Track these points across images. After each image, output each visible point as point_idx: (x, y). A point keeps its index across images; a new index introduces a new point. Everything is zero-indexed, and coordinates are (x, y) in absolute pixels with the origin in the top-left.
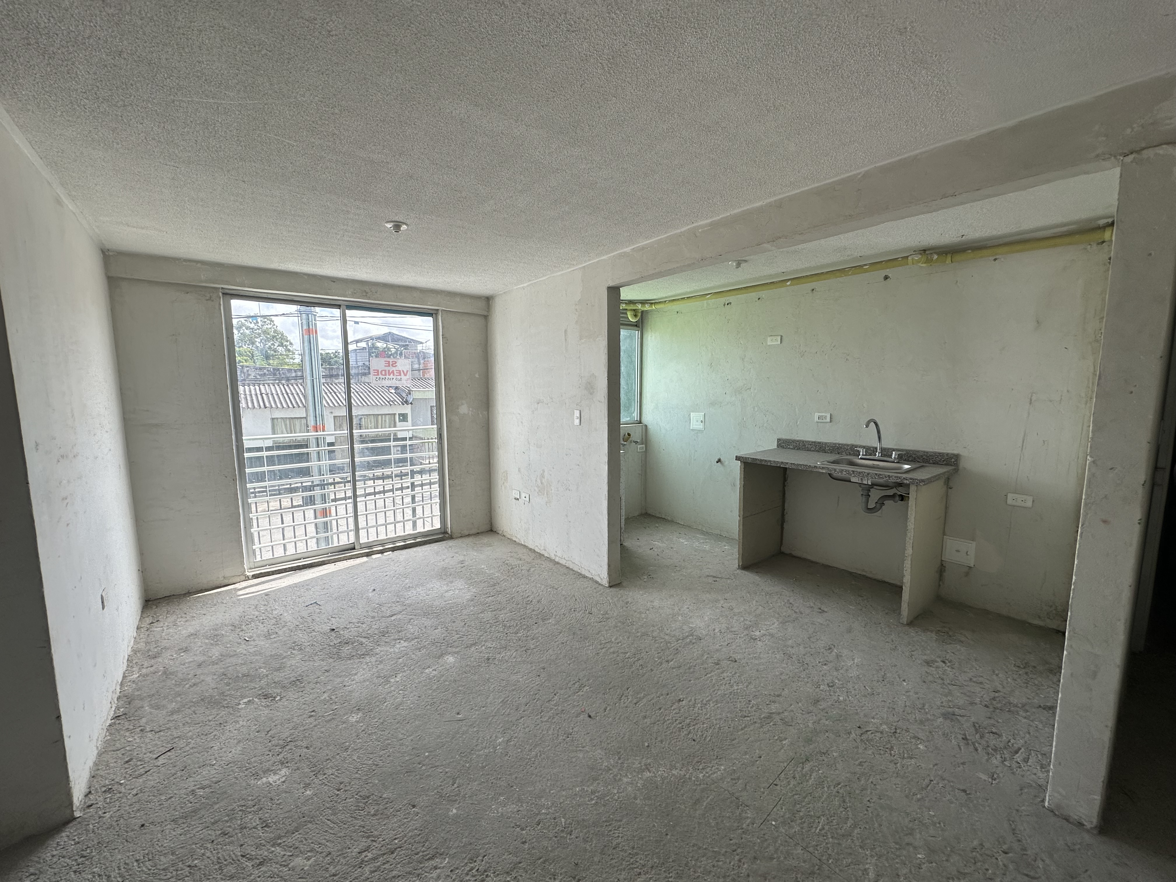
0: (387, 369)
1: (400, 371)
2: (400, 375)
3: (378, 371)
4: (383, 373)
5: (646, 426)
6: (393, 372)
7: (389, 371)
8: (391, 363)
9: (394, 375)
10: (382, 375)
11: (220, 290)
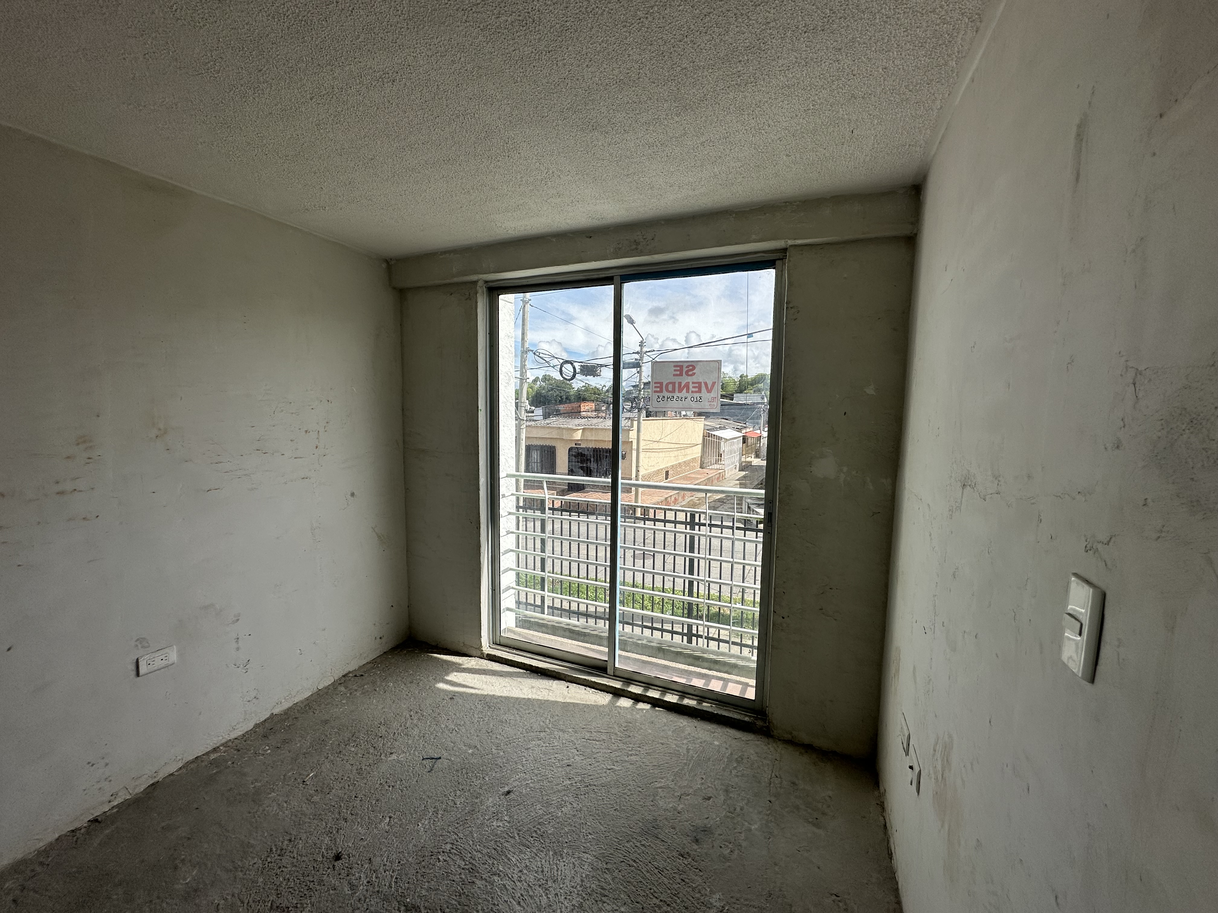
11: (480, 284)
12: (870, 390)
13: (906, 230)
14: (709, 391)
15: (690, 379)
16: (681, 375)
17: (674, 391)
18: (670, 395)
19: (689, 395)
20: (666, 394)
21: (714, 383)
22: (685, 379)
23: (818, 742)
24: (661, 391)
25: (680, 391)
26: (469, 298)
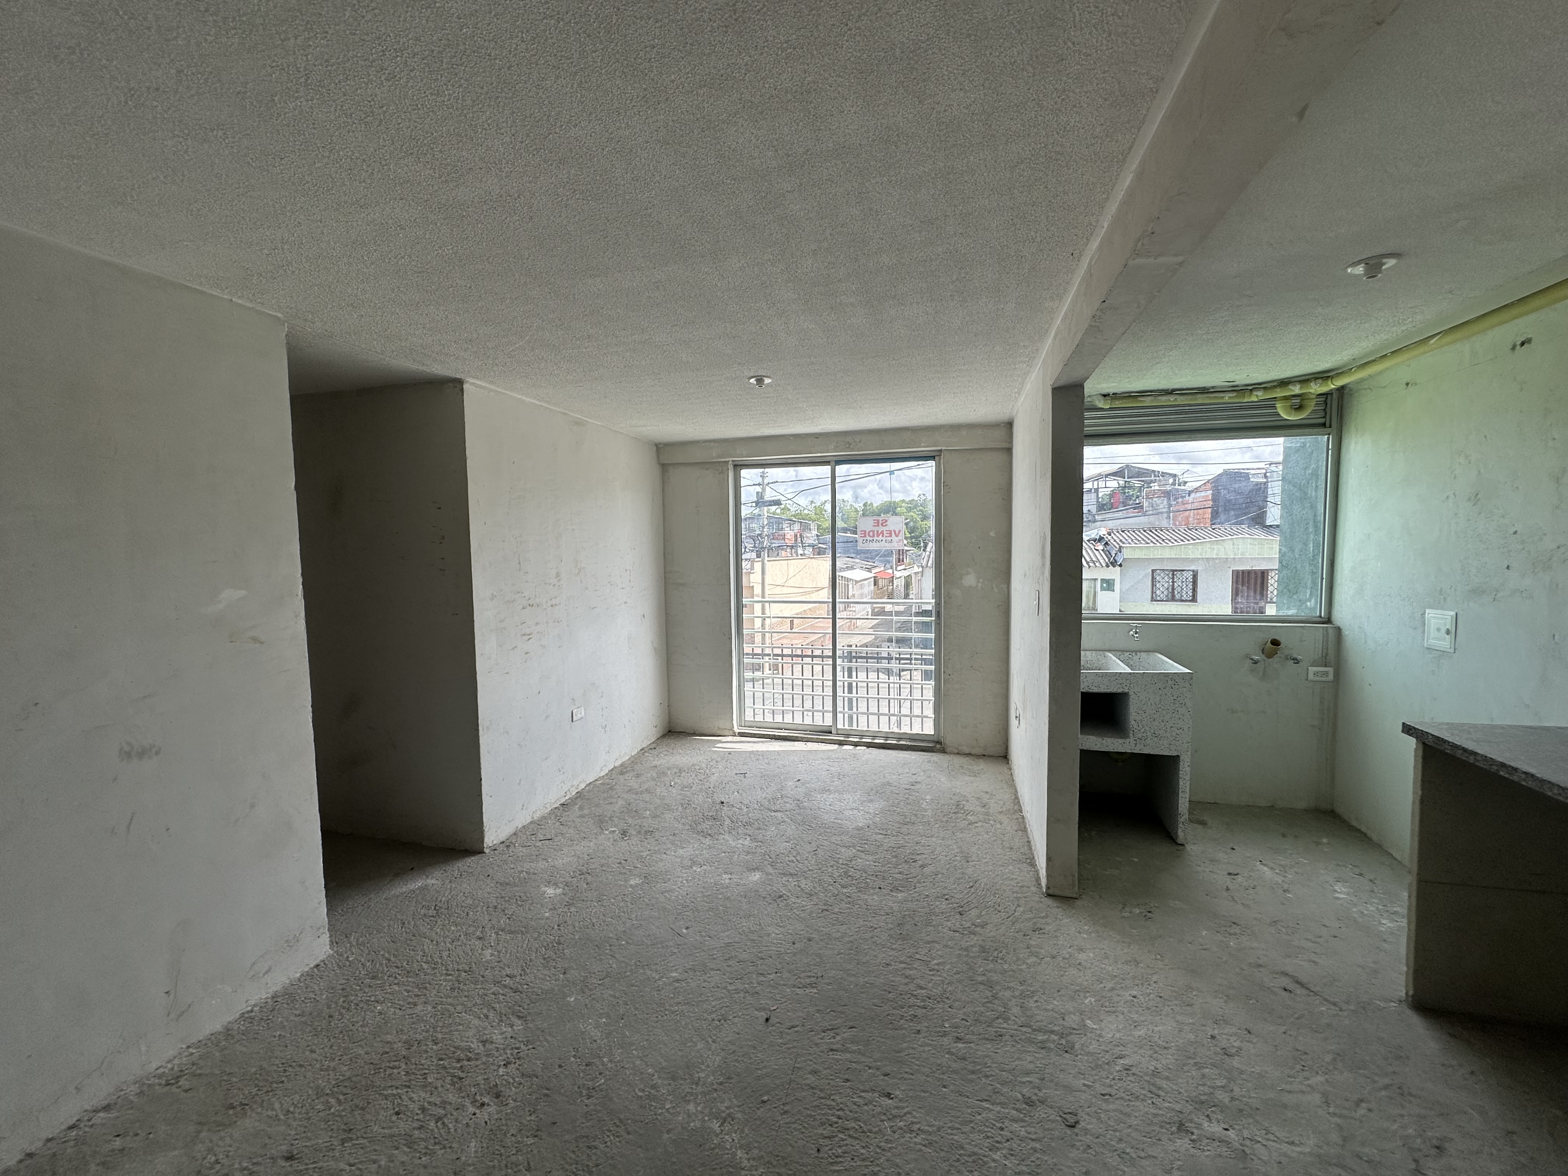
0: (876, 529)
1: (891, 531)
2: (891, 536)
3: (865, 531)
4: (871, 534)
5: (1339, 630)
6: (882, 532)
7: (878, 531)
8: (880, 522)
9: (883, 536)
10: (869, 536)
11: (730, 463)
12: (992, 534)
13: (1006, 445)
14: (897, 536)
15: (884, 529)
16: (878, 525)
17: (873, 536)
18: (871, 539)
19: (884, 539)
20: (869, 538)
21: (900, 531)
22: (881, 529)
23: (974, 751)
24: (865, 536)
25: (878, 536)
26: (722, 472)
